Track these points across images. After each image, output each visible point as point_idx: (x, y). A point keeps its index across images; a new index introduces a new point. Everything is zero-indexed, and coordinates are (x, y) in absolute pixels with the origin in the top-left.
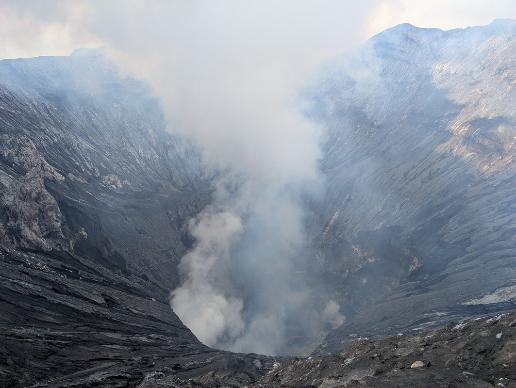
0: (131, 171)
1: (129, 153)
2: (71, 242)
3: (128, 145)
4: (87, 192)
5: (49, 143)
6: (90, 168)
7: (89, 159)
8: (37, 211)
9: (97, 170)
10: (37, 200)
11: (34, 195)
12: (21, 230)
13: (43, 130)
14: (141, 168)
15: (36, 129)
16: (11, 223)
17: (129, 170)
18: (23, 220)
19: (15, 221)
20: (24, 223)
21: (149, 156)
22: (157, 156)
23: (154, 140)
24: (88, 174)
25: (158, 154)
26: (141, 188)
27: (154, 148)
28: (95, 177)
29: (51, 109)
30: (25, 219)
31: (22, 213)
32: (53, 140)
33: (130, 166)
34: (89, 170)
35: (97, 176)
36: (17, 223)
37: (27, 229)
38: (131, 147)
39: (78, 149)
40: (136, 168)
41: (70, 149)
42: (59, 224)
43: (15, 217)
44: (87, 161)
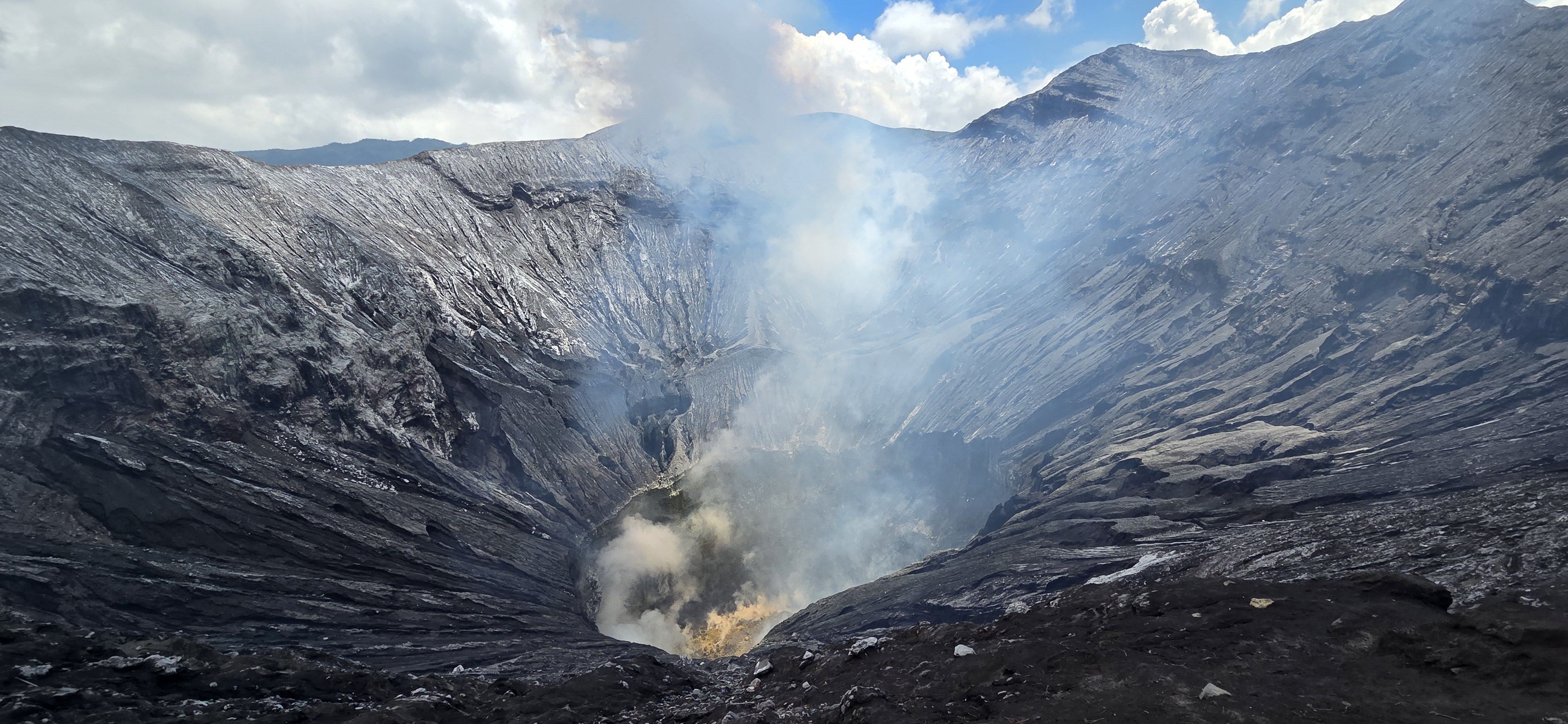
0: (594, 324)
1: (602, 295)
2: (447, 434)
3: (602, 280)
4: (502, 356)
5: (466, 279)
6: (523, 318)
7: (524, 304)
8: (396, 385)
9: (533, 321)
10: (399, 366)
11: (393, 359)
12: (358, 412)
13: (461, 259)
14: (613, 318)
15: (449, 257)
16: (339, 401)
17: (592, 322)
18: (363, 397)
19: (345, 399)
20: (366, 402)
21: (633, 299)
22: (646, 299)
23: (646, 273)
24: (516, 327)
25: (650, 295)
26: (602, 351)
27: (644, 285)
28: (528, 333)
29: (482, 225)
30: (367, 396)
31: (362, 386)
32: (473, 274)
33: (596, 315)
34: (520, 321)
35: (530, 330)
36: (350, 401)
37: (370, 412)
38: (605, 284)
39: (510, 288)
40: (608, 318)
41: (499, 288)
42: (431, 405)
43: (346, 391)
44: (522, 306)
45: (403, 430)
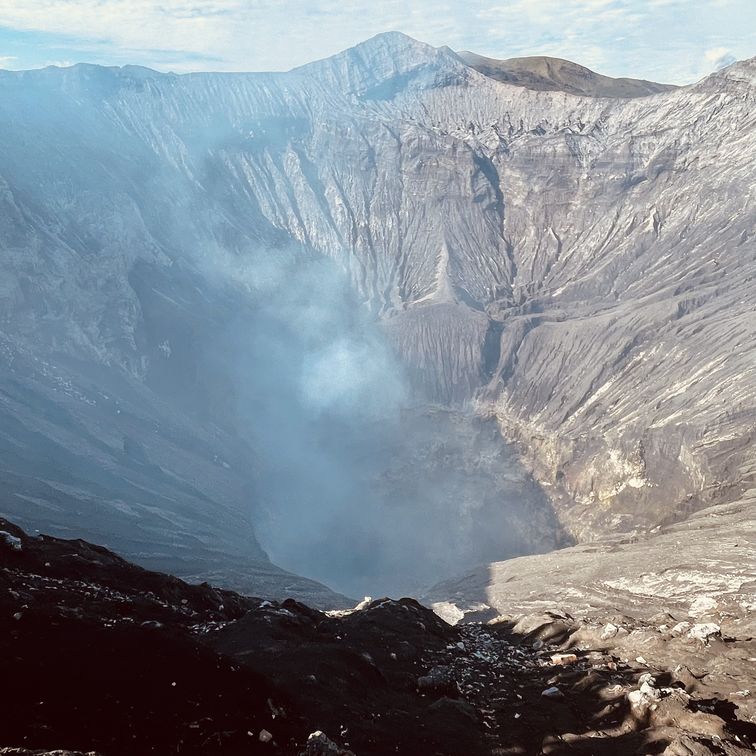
1: (294, 235)
2: (143, 359)
3: (295, 221)
8: (101, 306)
10: (105, 289)
11: (100, 282)
12: (67, 329)
16: (50, 316)
18: (72, 314)
19: (57, 315)
20: (74, 320)
21: (325, 243)
22: (337, 244)
23: (340, 217)
25: (341, 241)
27: (337, 230)
30: (76, 315)
31: (71, 304)
36: (61, 317)
37: (77, 329)
38: (299, 225)
42: (131, 329)
43: (58, 308)
45: (105, 350)
